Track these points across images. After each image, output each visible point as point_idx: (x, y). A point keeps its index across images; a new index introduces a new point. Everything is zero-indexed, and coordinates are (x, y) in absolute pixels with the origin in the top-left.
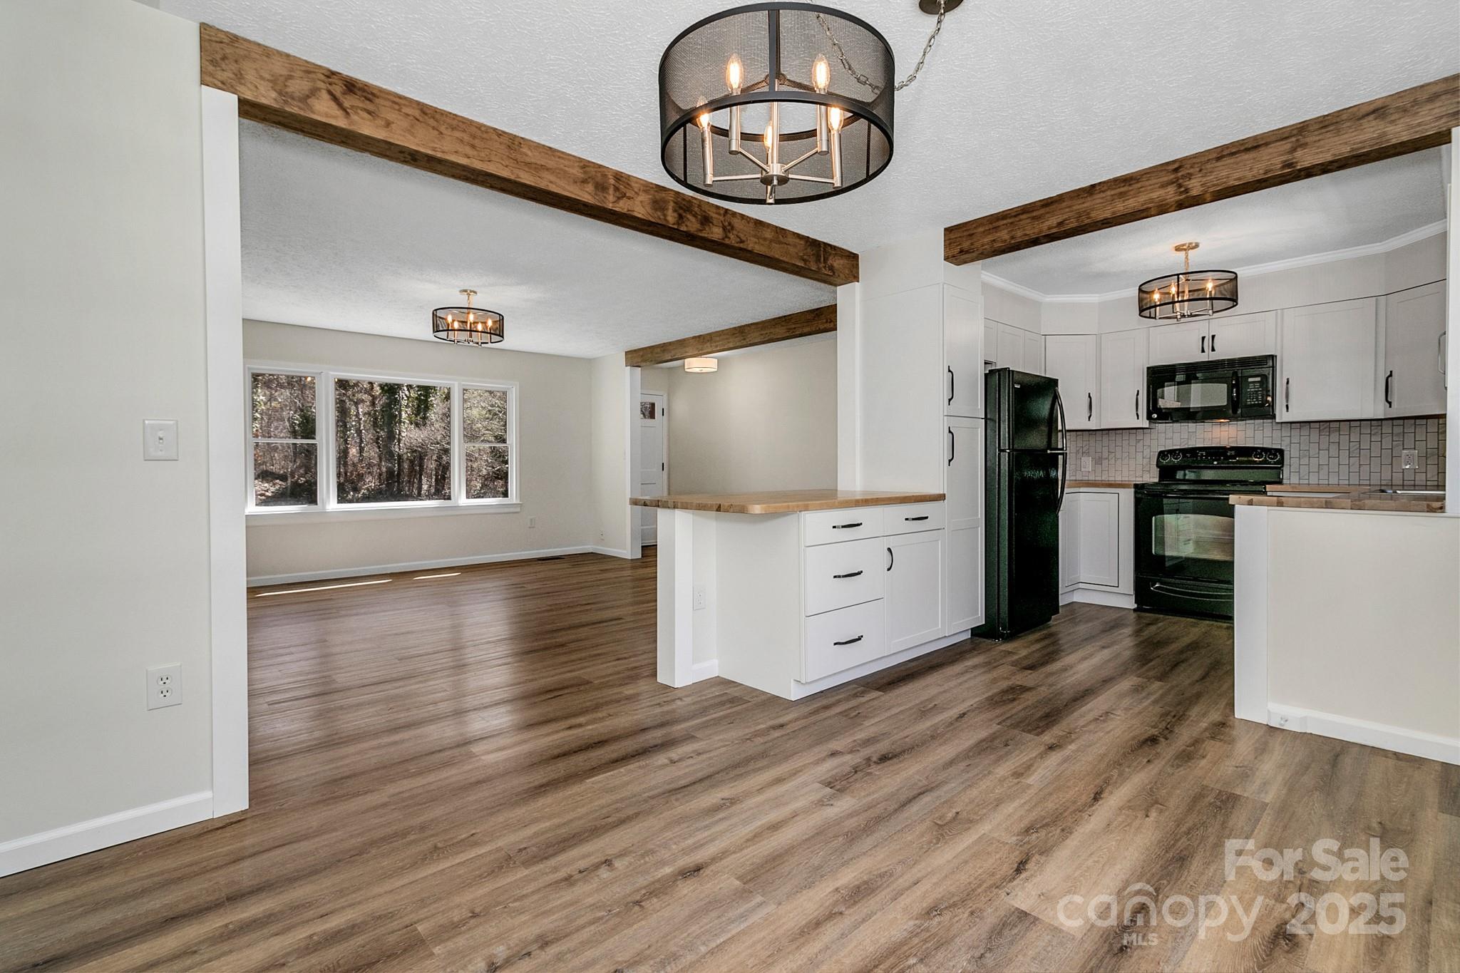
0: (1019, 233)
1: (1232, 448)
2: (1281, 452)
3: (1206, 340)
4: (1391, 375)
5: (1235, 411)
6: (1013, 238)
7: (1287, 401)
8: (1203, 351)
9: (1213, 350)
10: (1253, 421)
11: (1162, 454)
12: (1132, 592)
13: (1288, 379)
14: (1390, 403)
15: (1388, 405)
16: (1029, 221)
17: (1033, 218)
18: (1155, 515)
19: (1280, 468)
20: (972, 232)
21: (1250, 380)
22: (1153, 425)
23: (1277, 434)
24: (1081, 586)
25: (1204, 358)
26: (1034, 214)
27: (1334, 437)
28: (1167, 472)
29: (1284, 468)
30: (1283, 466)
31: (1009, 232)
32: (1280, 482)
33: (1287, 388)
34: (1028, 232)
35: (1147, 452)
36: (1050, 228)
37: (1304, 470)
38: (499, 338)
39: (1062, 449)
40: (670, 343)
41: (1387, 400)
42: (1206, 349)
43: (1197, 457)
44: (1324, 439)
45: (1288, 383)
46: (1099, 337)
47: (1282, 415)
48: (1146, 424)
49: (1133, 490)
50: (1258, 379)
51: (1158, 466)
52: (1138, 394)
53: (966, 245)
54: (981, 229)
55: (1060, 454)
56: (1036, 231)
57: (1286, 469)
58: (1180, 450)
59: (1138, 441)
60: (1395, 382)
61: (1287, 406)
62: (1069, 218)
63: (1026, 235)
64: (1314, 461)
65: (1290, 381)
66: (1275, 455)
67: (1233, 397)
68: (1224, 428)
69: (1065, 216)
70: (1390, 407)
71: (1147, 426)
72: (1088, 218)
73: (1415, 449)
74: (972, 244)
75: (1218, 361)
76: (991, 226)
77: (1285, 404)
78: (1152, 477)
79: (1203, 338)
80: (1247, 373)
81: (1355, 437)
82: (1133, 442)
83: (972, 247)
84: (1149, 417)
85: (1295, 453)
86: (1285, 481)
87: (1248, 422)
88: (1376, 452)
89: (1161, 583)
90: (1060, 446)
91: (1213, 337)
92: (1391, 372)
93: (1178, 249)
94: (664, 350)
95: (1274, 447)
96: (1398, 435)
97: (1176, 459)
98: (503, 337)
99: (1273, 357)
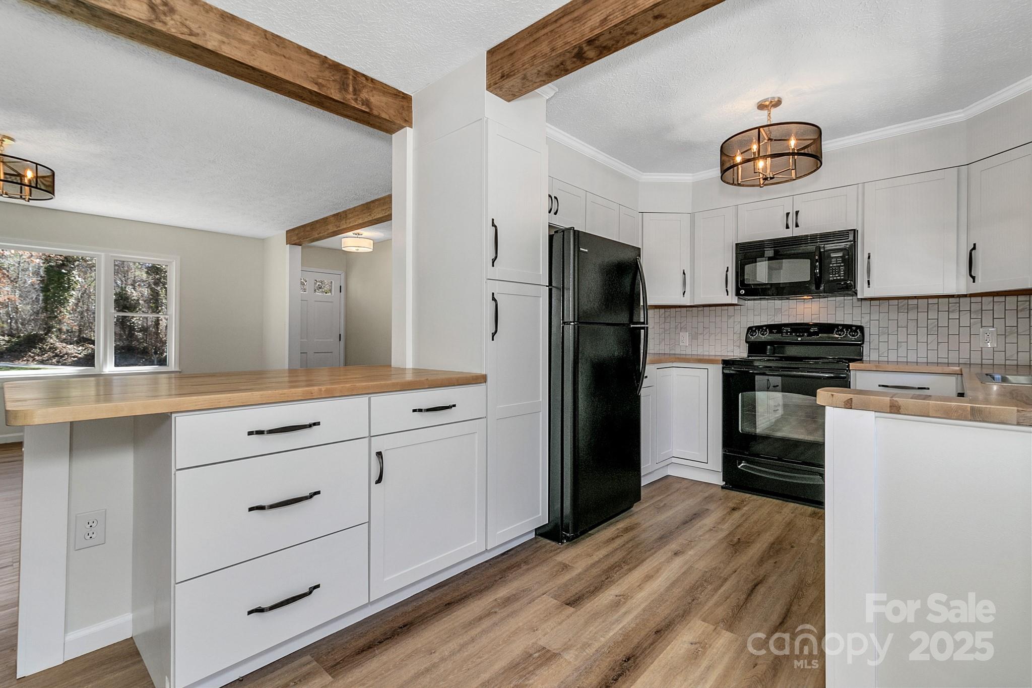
0: (559, 43)
1: (815, 325)
2: (861, 328)
3: (790, 216)
4: (974, 248)
5: (818, 287)
6: (553, 50)
7: (869, 276)
8: (787, 227)
9: (797, 226)
10: (834, 298)
11: (751, 330)
12: (720, 469)
13: (869, 254)
14: (974, 278)
15: (972, 280)
16: (570, 24)
17: (574, 20)
18: (742, 392)
19: (860, 345)
20: (514, 49)
21: (833, 255)
22: (742, 302)
23: (857, 311)
24: (674, 460)
25: (788, 234)
26: (575, 14)
27: (912, 315)
28: (755, 348)
29: (864, 346)
30: (863, 343)
31: (550, 42)
32: (861, 360)
33: (869, 263)
34: (569, 40)
35: (737, 328)
36: (592, 30)
37: (883, 347)
38: (49, 195)
39: (643, 323)
40: (317, 222)
41: (971, 275)
42: (790, 225)
43: (782, 333)
44: (903, 316)
45: (869, 257)
46: (692, 215)
47: (864, 291)
48: (735, 300)
49: (721, 366)
50: (840, 254)
51: (747, 342)
52: (727, 271)
53: (506, 69)
54: (522, 45)
55: (643, 328)
56: (577, 36)
57: (866, 346)
58: (767, 326)
59: (729, 317)
60: (978, 255)
61: (869, 281)
62: (614, 11)
63: (566, 43)
64: (893, 338)
65: (871, 255)
66: (856, 331)
67: (815, 274)
68: (808, 305)
69: (610, 10)
70: (974, 282)
71: (736, 302)
72: (635, 7)
73: (993, 327)
74: (513, 65)
75: (802, 236)
76: (531, 40)
77: (866, 280)
78: (740, 352)
79: (788, 214)
80: (829, 247)
81: (933, 315)
82: (725, 319)
83: (513, 69)
84: (738, 294)
85: (874, 330)
86: (865, 358)
87: (829, 299)
88: (954, 330)
89: (748, 461)
90: (642, 320)
91: (797, 213)
92: (975, 245)
93: (761, 107)
94: (313, 228)
95: (854, 323)
96: (976, 312)
97: (763, 335)
98: (53, 193)
99: (855, 231)
